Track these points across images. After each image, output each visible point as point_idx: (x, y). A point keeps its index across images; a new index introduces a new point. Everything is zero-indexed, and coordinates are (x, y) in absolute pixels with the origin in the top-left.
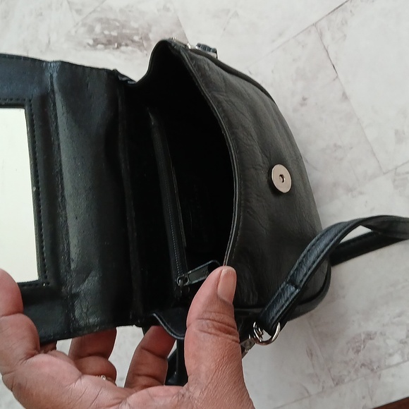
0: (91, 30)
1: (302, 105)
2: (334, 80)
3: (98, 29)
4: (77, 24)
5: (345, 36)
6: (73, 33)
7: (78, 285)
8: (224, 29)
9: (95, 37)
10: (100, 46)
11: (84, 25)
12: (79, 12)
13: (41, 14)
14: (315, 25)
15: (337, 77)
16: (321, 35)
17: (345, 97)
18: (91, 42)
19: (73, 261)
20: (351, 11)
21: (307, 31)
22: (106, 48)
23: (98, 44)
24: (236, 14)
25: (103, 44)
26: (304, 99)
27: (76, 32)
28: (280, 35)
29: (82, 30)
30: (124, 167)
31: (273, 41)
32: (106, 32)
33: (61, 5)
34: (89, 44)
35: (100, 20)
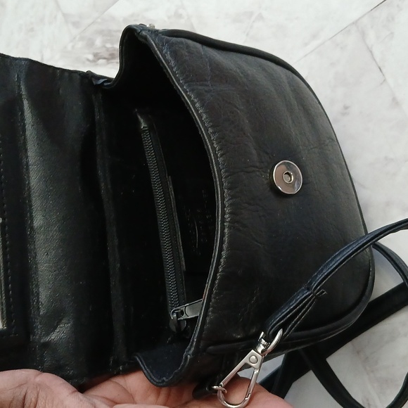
0: (91, 43)
1: (344, 114)
2: (382, 84)
3: (98, 42)
4: (75, 38)
5: (392, 33)
6: (69, 48)
7: (48, 334)
8: (247, 34)
9: (96, 51)
10: (101, 61)
11: (82, 39)
12: (76, 24)
13: (32, 30)
14: (355, 23)
15: (385, 80)
16: (363, 35)
17: (395, 102)
18: (91, 57)
19: (42, 304)
20: (398, 6)
21: (346, 31)
22: (108, 63)
23: (99, 59)
24: (260, 17)
25: (105, 58)
26: (346, 108)
27: (73, 47)
28: (314, 36)
29: (80, 45)
30: (105, 186)
31: (306, 44)
32: (109, 45)
33: (55, 17)
34: (88, 60)
35: (101, 32)
